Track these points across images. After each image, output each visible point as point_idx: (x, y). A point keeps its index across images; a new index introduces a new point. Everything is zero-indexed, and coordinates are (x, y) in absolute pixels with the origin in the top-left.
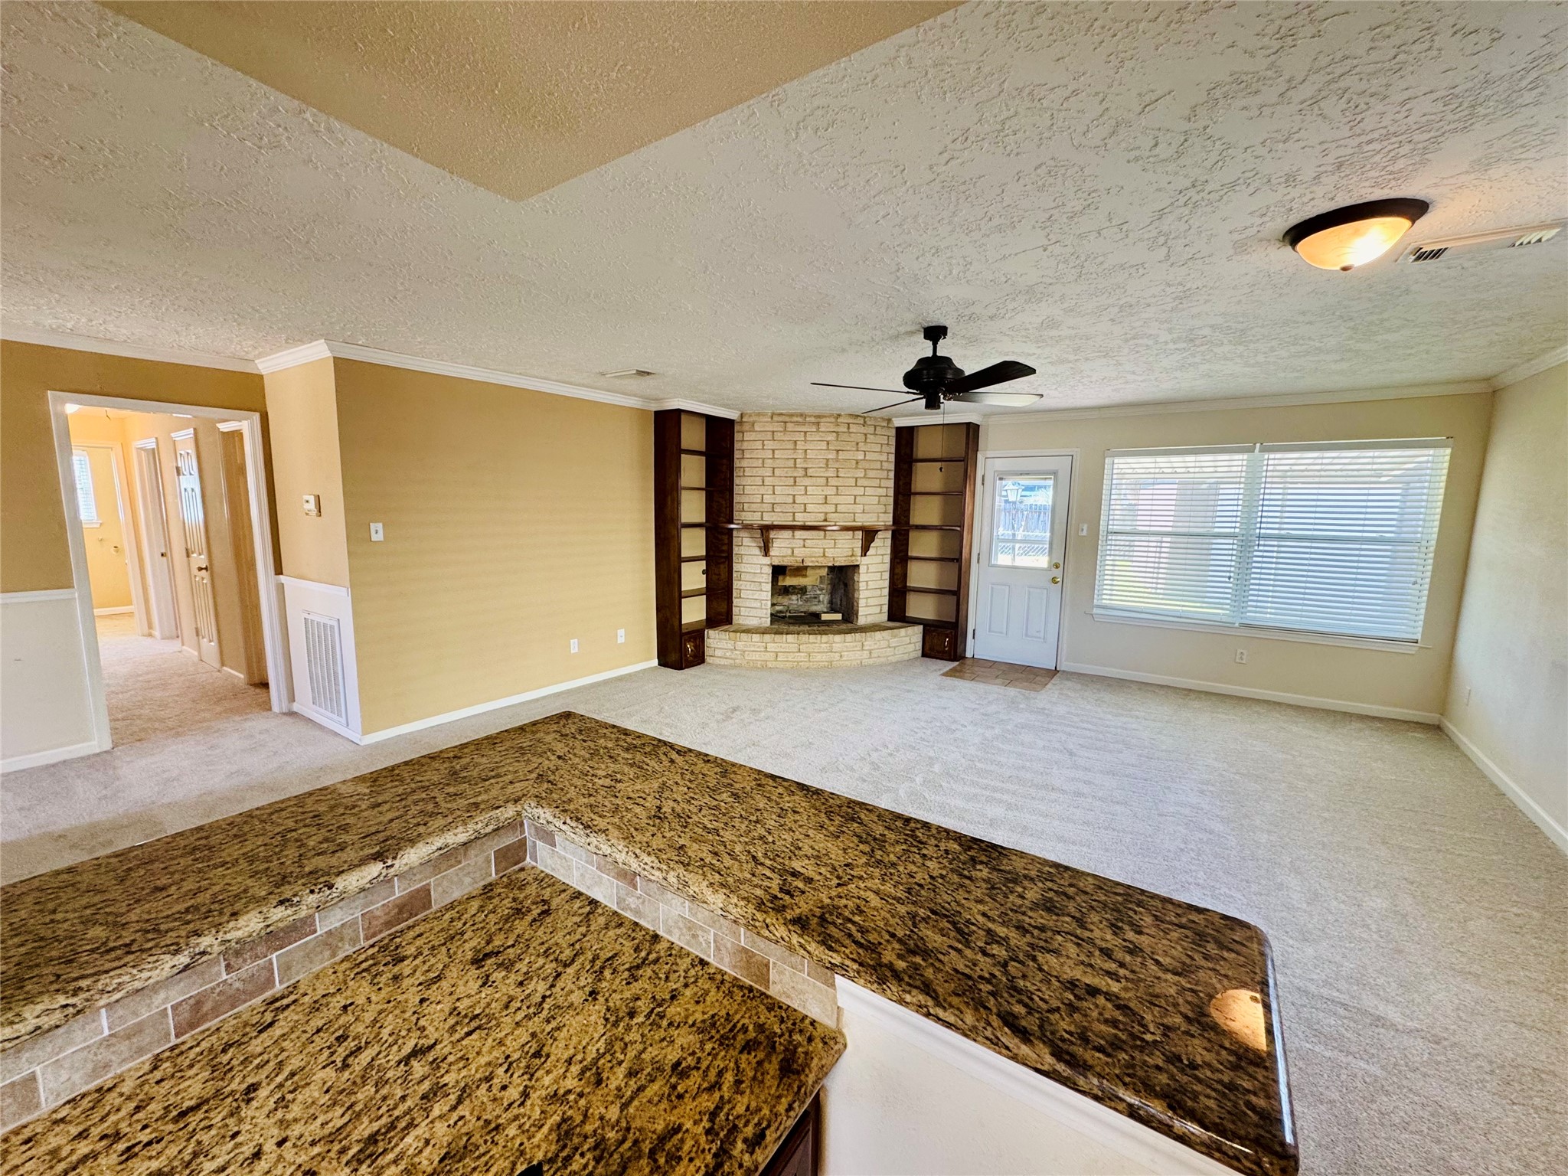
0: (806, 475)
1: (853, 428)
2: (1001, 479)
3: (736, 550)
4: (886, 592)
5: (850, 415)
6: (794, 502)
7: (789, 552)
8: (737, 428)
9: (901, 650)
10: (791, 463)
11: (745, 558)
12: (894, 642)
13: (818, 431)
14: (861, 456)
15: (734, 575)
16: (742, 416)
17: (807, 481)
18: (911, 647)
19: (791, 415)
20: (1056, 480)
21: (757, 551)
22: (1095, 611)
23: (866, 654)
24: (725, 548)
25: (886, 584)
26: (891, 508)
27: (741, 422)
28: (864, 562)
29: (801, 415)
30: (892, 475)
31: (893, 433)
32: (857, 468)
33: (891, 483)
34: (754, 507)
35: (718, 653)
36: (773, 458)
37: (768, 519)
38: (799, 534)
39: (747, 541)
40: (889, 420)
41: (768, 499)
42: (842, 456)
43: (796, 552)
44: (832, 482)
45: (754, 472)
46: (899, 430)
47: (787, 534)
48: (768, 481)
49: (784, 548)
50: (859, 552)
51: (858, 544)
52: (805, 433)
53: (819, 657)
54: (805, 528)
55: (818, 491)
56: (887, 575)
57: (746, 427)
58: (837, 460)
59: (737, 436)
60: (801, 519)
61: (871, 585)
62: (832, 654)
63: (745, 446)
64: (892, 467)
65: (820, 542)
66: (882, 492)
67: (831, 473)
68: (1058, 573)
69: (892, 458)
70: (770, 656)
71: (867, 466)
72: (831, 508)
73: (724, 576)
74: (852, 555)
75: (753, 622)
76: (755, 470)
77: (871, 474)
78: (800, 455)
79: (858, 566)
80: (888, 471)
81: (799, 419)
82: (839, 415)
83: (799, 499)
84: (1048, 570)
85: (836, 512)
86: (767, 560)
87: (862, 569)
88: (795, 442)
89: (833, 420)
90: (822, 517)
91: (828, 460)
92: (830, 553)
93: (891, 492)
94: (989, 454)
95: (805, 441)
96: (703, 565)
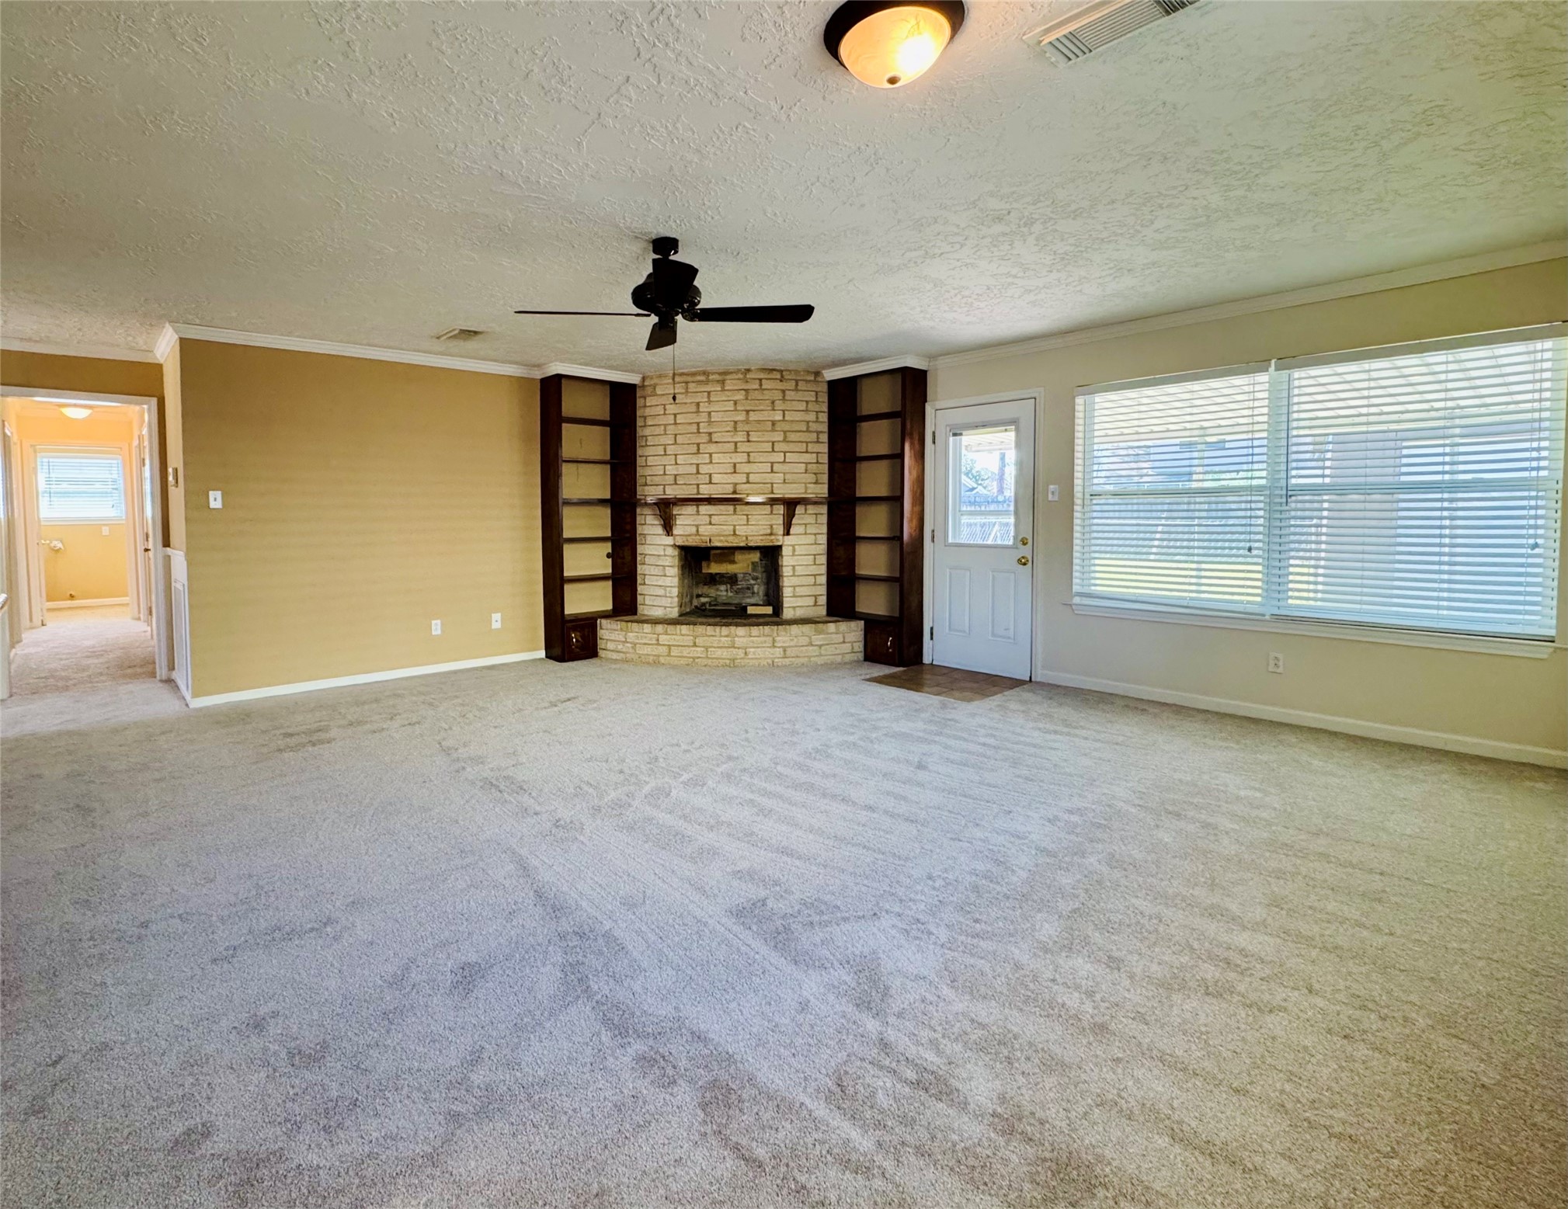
0: (710, 441)
1: (766, 385)
2: (955, 435)
3: (639, 530)
4: (823, 579)
5: (763, 370)
6: (698, 472)
7: (694, 530)
8: (639, 393)
9: (830, 650)
10: (694, 428)
11: (648, 538)
12: (818, 639)
13: (723, 390)
14: (778, 417)
15: (639, 558)
16: (644, 379)
17: (712, 448)
18: (847, 647)
19: (694, 374)
20: (1017, 430)
21: (660, 530)
22: (1077, 600)
23: (778, 652)
24: (628, 527)
25: (823, 569)
26: (825, 478)
27: (643, 386)
28: (788, 543)
29: (704, 373)
30: (825, 438)
31: (825, 388)
32: (773, 430)
33: (825, 448)
34: (657, 480)
35: (610, 646)
36: (675, 424)
37: (672, 492)
38: (705, 509)
39: (650, 519)
40: (817, 374)
41: (671, 470)
42: (753, 416)
43: (702, 530)
44: (742, 447)
45: (656, 441)
46: (832, 384)
47: (690, 509)
48: (671, 450)
49: (691, 526)
50: (780, 530)
51: (778, 521)
52: (709, 393)
53: (719, 653)
54: (710, 501)
55: (726, 458)
56: (823, 559)
57: (649, 390)
58: (747, 421)
59: (640, 402)
60: (706, 491)
61: (799, 570)
62: (735, 651)
63: (648, 412)
64: (825, 428)
65: (729, 518)
66: (812, 458)
67: (740, 437)
68: (1026, 551)
69: (824, 417)
70: (663, 650)
71: (787, 427)
72: (742, 478)
73: (628, 558)
74: (771, 534)
75: (658, 613)
76: (656, 438)
77: (792, 437)
78: (703, 417)
79: (780, 547)
80: (818, 433)
81: (702, 378)
82: (748, 370)
83: (703, 469)
84: (1014, 547)
85: (748, 482)
86: (669, 540)
87: (786, 551)
88: (698, 404)
89: (741, 376)
90: (730, 488)
91: (736, 422)
92: (741, 531)
93: (825, 459)
94: (940, 404)
95: (709, 402)
96: (608, 547)
